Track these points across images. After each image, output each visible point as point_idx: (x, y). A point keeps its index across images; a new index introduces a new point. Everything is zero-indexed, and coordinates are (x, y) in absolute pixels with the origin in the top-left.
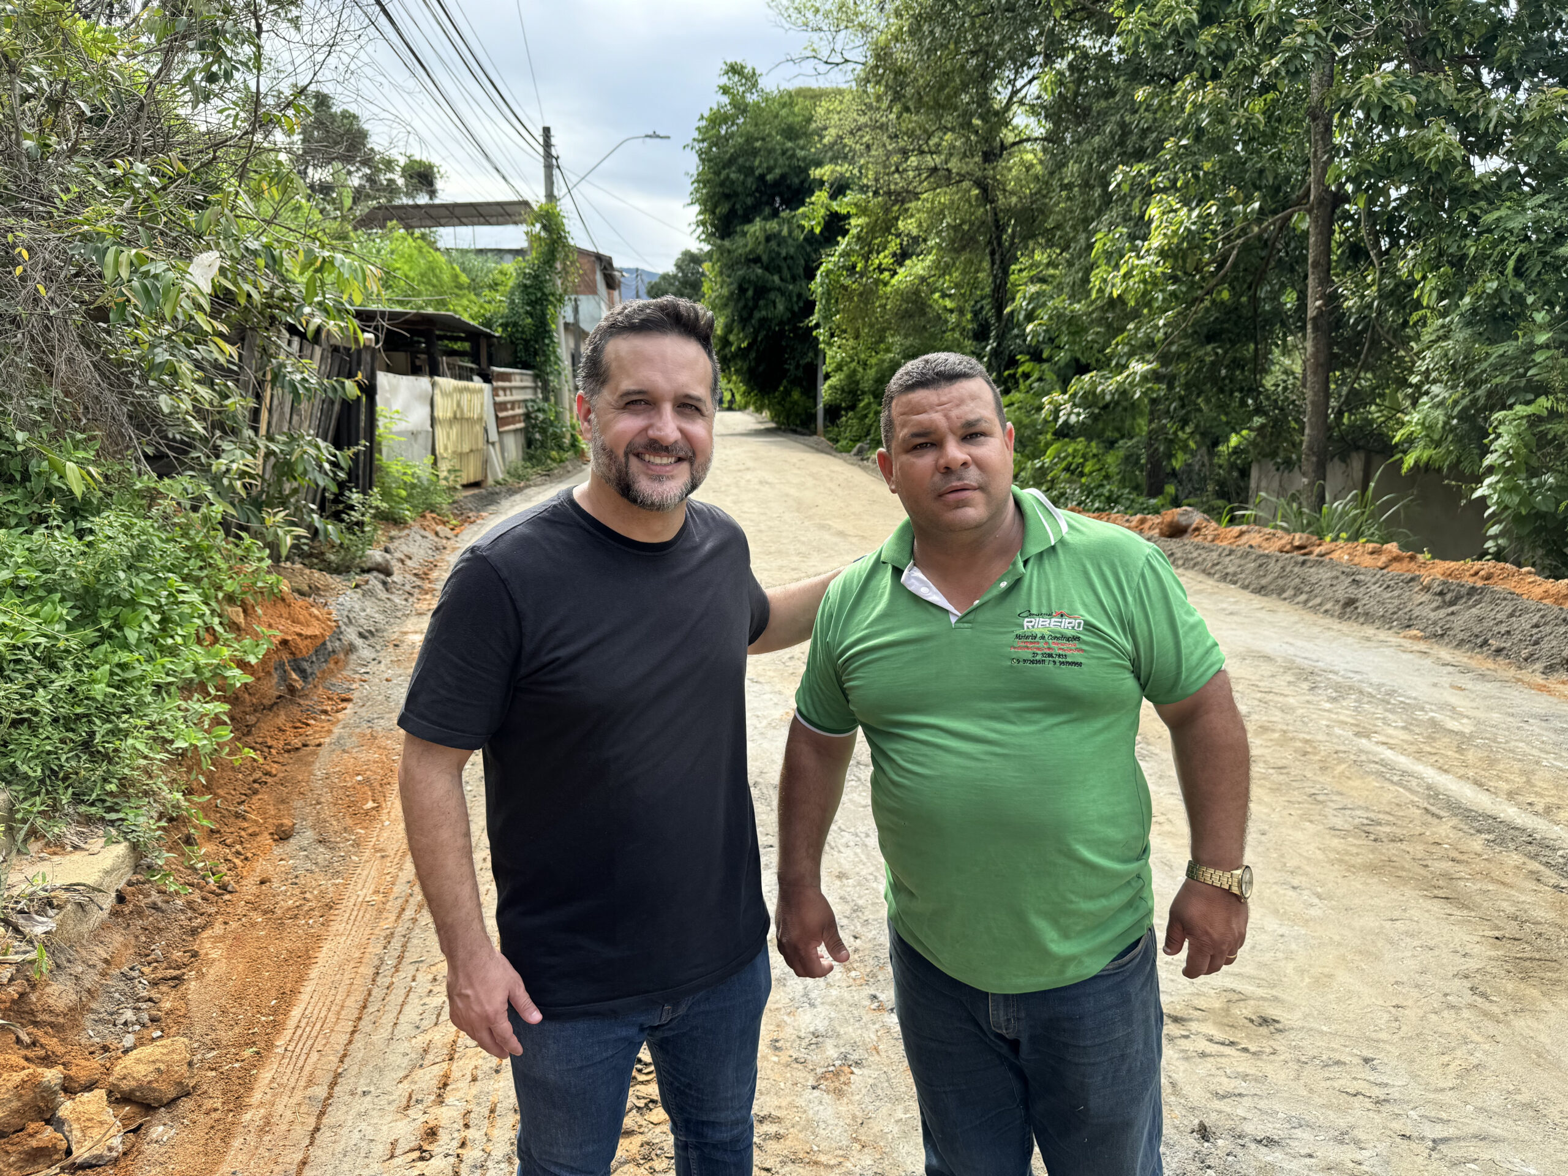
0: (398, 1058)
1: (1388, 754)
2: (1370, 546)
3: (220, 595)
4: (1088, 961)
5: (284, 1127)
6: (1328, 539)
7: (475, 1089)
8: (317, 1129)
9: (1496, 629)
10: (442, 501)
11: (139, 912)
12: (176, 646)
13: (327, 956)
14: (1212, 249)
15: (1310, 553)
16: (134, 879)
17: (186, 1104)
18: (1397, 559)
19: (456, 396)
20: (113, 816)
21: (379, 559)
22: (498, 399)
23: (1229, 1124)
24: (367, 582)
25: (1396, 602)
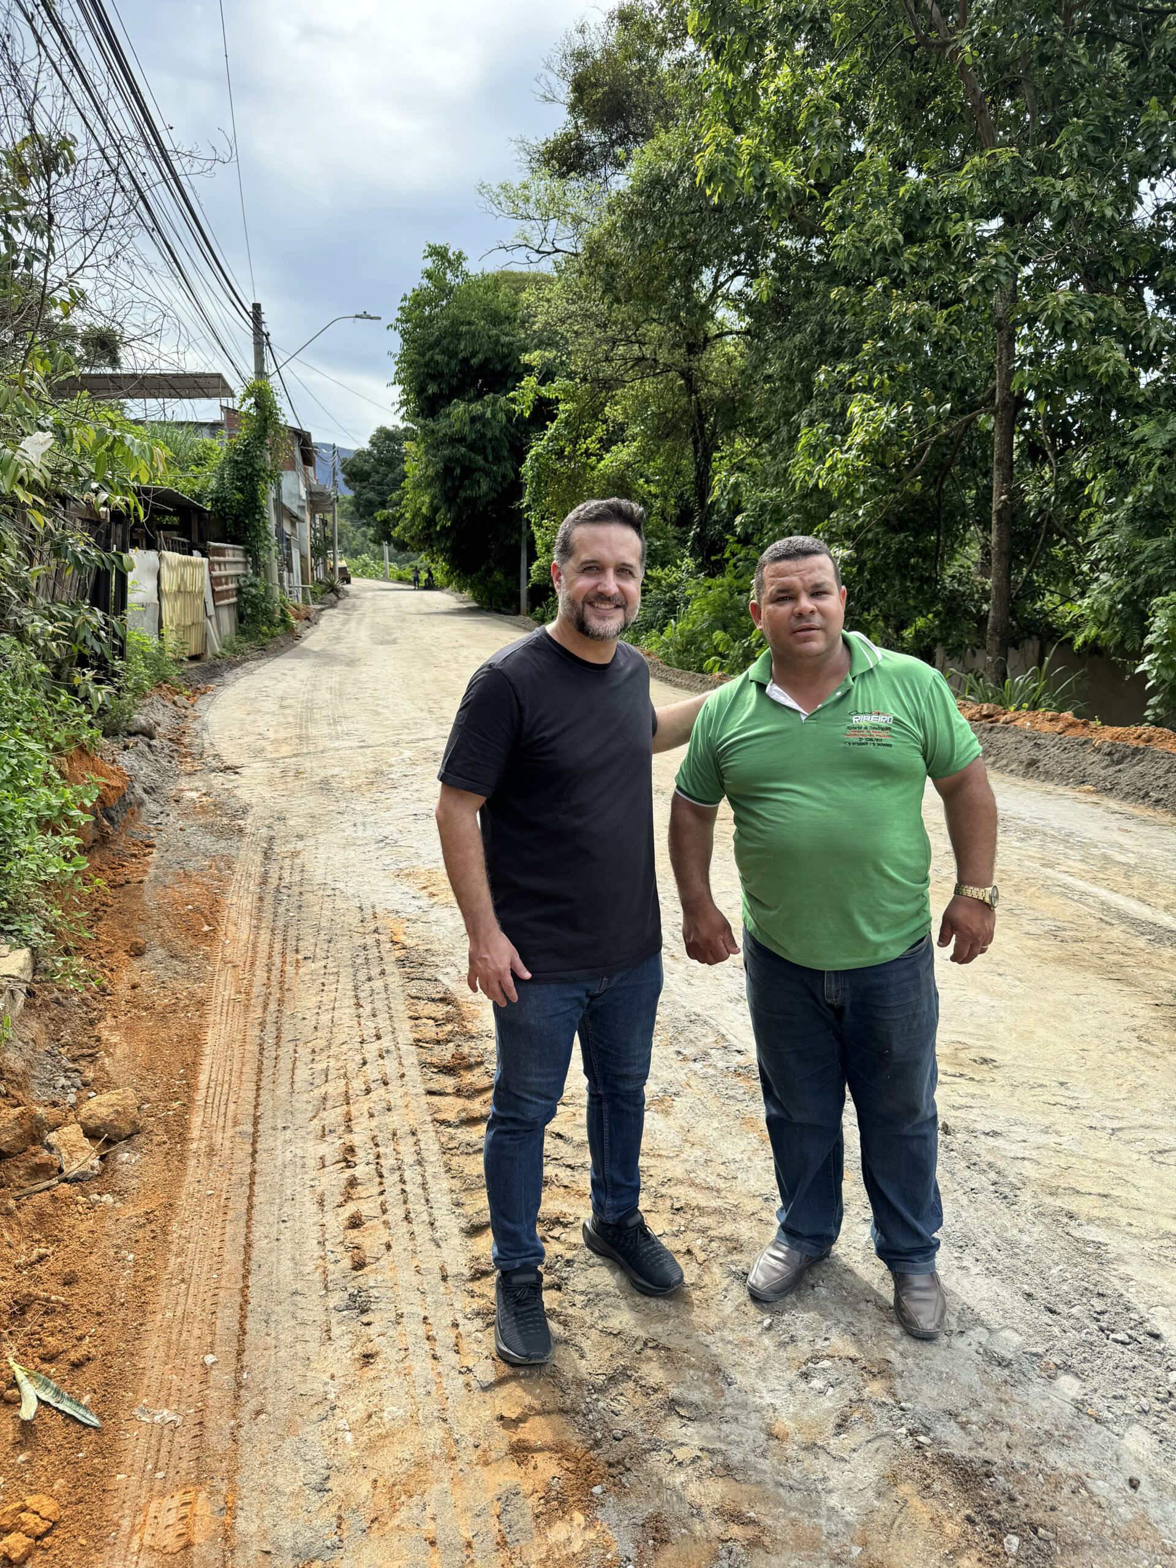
0: (304, 1101)
1: (1069, 880)
2: (1049, 714)
3: (51, 746)
4: (892, 948)
5: (228, 1152)
6: (1012, 709)
7: (374, 1123)
8: (255, 1152)
9: (1155, 783)
10: (173, 672)
11: (46, 1005)
12: (29, 788)
13: (214, 1038)
14: (909, 444)
15: (997, 721)
16: (38, 978)
17: (140, 1139)
18: (1072, 725)
19: (180, 570)
20: (11, 927)
21: (144, 723)
22: (214, 573)
23: (964, 1124)
24: (136, 744)
25: (1072, 762)
